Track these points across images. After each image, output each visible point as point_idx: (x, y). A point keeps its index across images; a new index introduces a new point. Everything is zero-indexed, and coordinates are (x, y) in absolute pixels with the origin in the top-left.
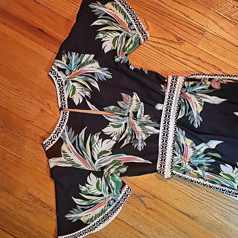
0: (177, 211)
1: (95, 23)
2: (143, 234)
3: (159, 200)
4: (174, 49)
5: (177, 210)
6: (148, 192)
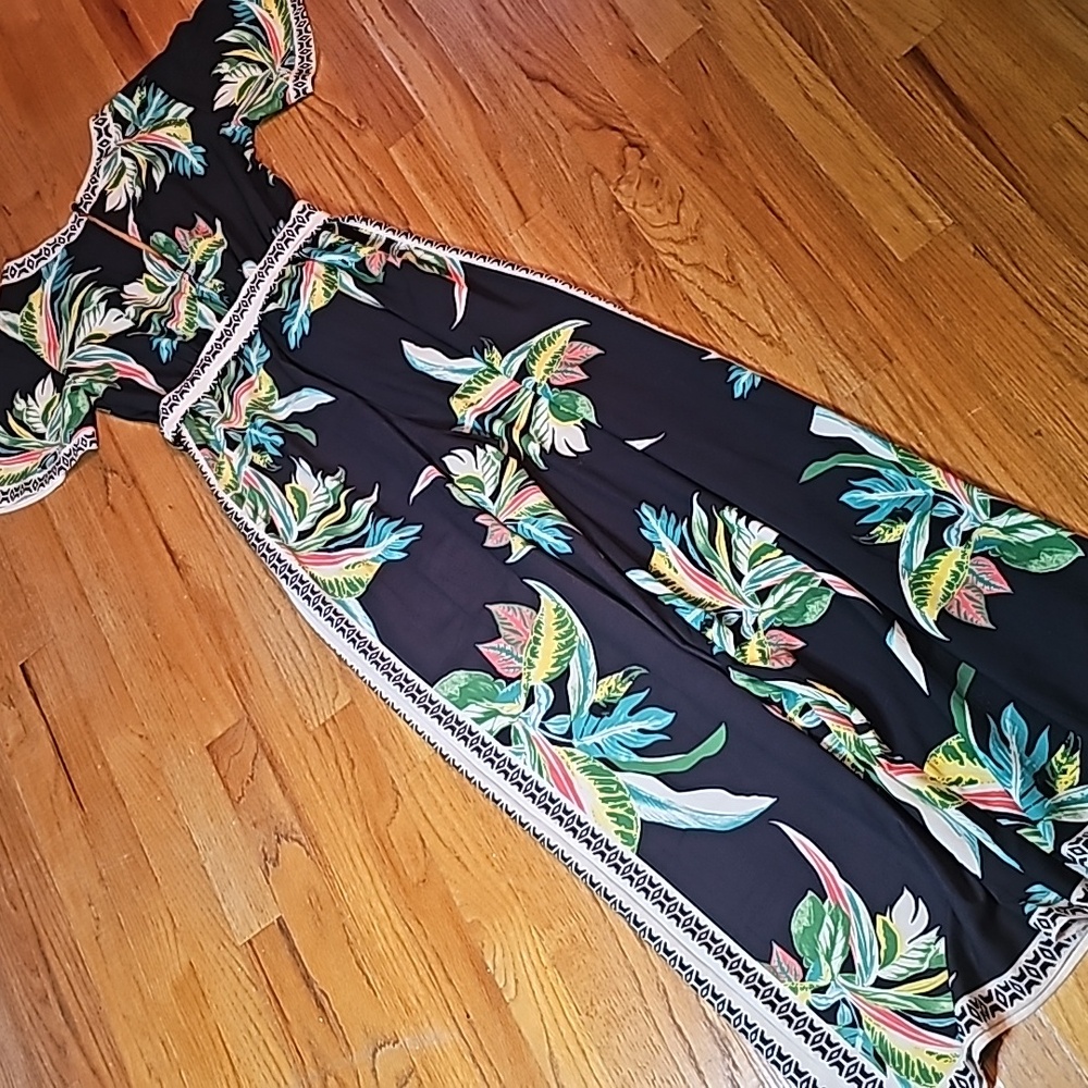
0: (158, 536)
1: (228, 37)
2: (68, 559)
3: (138, 494)
4: (341, 141)
5: (160, 532)
6: (128, 466)
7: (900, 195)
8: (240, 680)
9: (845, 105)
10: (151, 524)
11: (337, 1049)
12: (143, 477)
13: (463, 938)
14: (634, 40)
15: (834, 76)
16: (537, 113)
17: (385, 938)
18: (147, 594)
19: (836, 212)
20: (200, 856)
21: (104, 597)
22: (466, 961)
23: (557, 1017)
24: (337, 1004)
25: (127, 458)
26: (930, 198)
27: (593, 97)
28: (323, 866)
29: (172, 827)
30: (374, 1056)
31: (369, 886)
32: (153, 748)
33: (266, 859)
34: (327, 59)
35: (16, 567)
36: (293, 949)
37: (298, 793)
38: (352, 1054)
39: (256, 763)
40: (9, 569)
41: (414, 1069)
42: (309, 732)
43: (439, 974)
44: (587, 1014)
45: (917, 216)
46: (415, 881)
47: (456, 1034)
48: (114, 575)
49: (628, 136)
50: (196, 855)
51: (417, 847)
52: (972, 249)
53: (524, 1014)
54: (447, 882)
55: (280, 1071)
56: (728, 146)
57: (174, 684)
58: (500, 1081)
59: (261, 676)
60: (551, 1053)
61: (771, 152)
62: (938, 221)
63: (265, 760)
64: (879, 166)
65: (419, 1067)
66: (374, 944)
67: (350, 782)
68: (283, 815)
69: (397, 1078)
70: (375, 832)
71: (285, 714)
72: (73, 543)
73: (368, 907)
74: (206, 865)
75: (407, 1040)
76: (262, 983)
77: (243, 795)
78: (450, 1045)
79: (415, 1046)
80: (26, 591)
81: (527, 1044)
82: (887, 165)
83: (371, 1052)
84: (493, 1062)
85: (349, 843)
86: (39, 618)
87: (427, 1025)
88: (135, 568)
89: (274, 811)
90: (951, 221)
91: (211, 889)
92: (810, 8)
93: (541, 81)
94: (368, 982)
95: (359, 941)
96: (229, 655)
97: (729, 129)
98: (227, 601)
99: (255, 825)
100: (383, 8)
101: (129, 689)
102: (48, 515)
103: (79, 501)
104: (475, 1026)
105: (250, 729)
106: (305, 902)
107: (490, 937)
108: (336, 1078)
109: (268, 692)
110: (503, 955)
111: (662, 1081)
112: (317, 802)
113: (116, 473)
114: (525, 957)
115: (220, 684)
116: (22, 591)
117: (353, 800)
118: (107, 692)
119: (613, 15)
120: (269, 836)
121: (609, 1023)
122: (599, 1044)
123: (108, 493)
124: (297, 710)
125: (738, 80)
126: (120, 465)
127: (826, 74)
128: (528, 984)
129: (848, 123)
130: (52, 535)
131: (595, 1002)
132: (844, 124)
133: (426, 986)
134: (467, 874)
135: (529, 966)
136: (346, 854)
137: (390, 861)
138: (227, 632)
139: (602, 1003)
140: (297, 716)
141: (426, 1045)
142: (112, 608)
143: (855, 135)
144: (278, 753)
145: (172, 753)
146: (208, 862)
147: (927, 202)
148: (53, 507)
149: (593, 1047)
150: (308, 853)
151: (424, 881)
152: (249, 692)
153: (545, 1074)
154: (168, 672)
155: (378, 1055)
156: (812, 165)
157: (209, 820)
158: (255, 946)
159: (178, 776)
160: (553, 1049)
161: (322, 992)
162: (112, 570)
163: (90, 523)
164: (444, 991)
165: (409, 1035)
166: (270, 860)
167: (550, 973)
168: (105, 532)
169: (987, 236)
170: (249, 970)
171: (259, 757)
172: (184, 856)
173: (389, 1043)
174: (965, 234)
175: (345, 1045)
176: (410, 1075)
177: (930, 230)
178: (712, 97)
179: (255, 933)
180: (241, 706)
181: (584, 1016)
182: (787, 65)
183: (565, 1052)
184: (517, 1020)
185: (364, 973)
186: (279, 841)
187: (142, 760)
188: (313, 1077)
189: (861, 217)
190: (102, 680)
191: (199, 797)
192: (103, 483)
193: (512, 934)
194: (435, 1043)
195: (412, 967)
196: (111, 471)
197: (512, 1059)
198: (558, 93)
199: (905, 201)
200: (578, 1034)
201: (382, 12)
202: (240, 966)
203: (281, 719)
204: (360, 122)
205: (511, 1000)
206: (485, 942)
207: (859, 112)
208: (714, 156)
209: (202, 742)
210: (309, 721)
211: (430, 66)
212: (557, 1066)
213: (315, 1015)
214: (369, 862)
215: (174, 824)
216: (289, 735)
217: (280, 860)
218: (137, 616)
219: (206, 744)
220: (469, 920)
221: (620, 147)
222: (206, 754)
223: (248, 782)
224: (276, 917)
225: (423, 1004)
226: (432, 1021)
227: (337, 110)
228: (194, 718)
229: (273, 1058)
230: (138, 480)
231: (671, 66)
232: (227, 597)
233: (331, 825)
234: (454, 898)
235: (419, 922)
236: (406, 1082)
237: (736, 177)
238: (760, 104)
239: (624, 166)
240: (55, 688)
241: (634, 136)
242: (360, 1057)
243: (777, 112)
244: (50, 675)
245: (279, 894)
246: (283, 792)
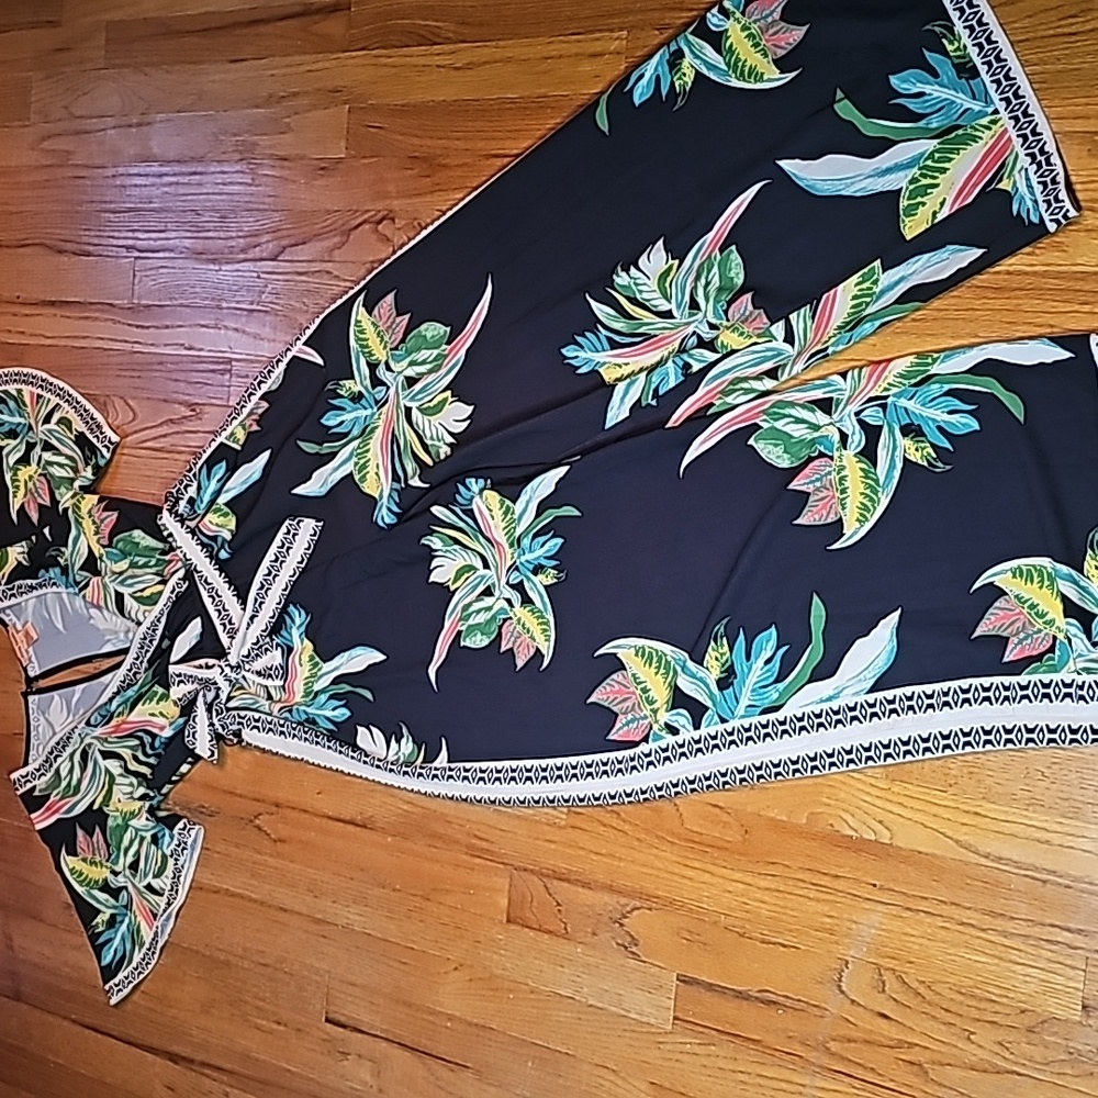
7: (577, 55)
8: (482, 849)
9: (486, 46)
10: (317, 820)
11: (813, 1018)
12: (280, 795)
13: (814, 837)
14: (314, 162)
15: (461, 38)
16: (300, 274)
17: (763, 902)
18: (362, 870)
19: (549, 111)
20: (579, 1001)
21: (335, 905)
22: (832, 850)
23: (934, 812)
24: (778, 987)
25: (257, 796)
26: (598, 35)
27: (325, 224)
28: (670, 905)
29: (541, 1005)
30: (842, 992)
31: (715, 880)
32: (472, 966)
33: (626, 948)
34: (134, 398)
35: (256, 958)
36: (710, 987)
37: (600, 877)
38: (826, 1010)
39: (551, 891)
40: (253, 965)
41: (879, 967)
42: (564, 828)
43: (825, 881)
44: (951, 786)
45: (601, 55)
46: (740, 839)
47: (880, 908)
48: (328, 883)
49: (372, 220)
50: (577, 1004)
51: (717, 815)
52: (657, 32)
53: (910, 838)
54: (761, 813)
55: (791, 1082)
56: (439, 152)
57: (441, 907)
58: (944, 902)
59: (494, 831)
60: (957, 842)
61: (470, 124)
62: (617, 42)
63: (555, 882)
64: (545, 55)
65: (881, 962)
66: (759, 915)
67: (627, 827)
68: (606, 904)
69: (874, 987)
70: (679, 839)
71: (535, 835)
72: (278, 896)
73: (727, 895)
74: (590, 1002)
75: (852, 953)
76: (714, 1036)
77: (565, 923)
78: (885, 921)
79: (862, 950)
80: (278, 966)
81: (934, 855)
82: (552, 47)
83: (838, 992)
84: (926, 895)
85: (671, 868)
86: (306, 973)
87: (854, 926)
88: (336, 862)
89: (597, 909)
90: (625, 32)
91: (612, 1014)
92: (403, 19)
93: (282, 252)
94: (784, 946)
95: (747, 926)
96: (457, 842)
97: (429, 142)
98: (420, 809)
99: (594, 934)
100: (137, 327)
101: (415, 947)
102: (242, 897)
103: (254, 863)
104: (886, 887)
105: (522, 873)
106: (683, 944)
107: (830, 814)
108: (834, 1040)
109: (510, 835)
110: (853, 816)
111: (1049, 768)
112: (619, 867)
113: (260, 814)
114: (868, 799)
115: (473, 869)
116: (276, 969)
117: (643, 836)
118: (402, 967)
119: (286, 163)
120: (612, 930)
121: (971, 773)
122: (981, 796)
123: (268, 835)
124: (542, 823)
125: (404, 110)
126: (259, 808)
127: (455, 43)
128: (891, 815)
129: (500, 53)
130: (259, 907)
131: (947, 771)
132: (497, 57)
133: (824, 900)
134: (769, 791)
135: (878, 802)
136: (676, 878)
137: (709, 846)
138: (440, 828)
139: (952, 766)
140: (545, 828)
141: (868, 940)
142: (348, 906)
143: (511, 55)
144: (559, 868)
145: (488, 954)
146: (590, 998)
147: (598, 39)
148: (240, 888)
149: (979, 803)
150: (650, 909)
151: (746, 831)
152: (497, 850)
153: (968, 859)
154: (429, 903)
155: (844, 988)
156: (504, 102)
157: (561, 969)
158: (681, 1017)
159: (508, 965)
160: (955, 837)
161: (759, 991)
162: (322, 881)
163: (276, 868)
164: (840, 888)
165: (849, 948)
166: (630, 946)
167: (896, 789)
168: (292, 862)
169: (657, 15)
170: (695, 1038)
171: (549, 885)
172: (569, 1014)
173: (843, 971)
174: (643, 29)
175: (815, 1009)
176: (881, 975)
177: (618, 53)
178: (400, 137)
179: (672, 1008)
180: (501, 866)
181: (950, 789)
182: (424, 66)
183: (965, 829)
184: (910, 847)
185: (774, 943)
186: (621, 925)
187: (473, 984)
188: (818, 1058)
189: (567, 96)
190: (391, 963)
191: (537, 962)
192: (257, 832)
193: (843, 795)
194: (873, 931)
195: (801, 899)
196: (256, 817)
197: (936, 878)
198: (300, 247)
199: (583, 54)
200: (960, 806)
201: (140, 330)
202: (686, 1043)
203: (537, 842)
204: (193, 410)
205: (891, 839)
206: (830, 822)
207: (499, 40)
208: (437, 168)
209: (501, 922)
210: (557, 821)
211: (203, 326)
212: (970, 845)
213: (773, 1013)
214: (697, 865)
215: (540, 1000)
216: (553, 846)
217: (636, 937)
218: (370, 892)
219: (505, 920)
220: (804, 821)
221: (373, 232)
222: (512, 927)
223: (559, 911)
224: (675, 979)
225: (835, 915)
226: (854, 918)
227: (171, 420)
228: (478, 912)
229: (776, 1079)
230: (279, 801)
231: (354, 150)
232: (417, 806)
233: (645, 871)
234: (779, 818)
235: (773, 863)
236: (883, 982)
237: (465, 164)
238: (433, 106)
239: (388, 240)
240: (365, 1007)
241: (375, 215)
242: (835, 1005)
243: (449, 99)
244: (352, 1003)
245: (660, 961)
246: (590, 888)
